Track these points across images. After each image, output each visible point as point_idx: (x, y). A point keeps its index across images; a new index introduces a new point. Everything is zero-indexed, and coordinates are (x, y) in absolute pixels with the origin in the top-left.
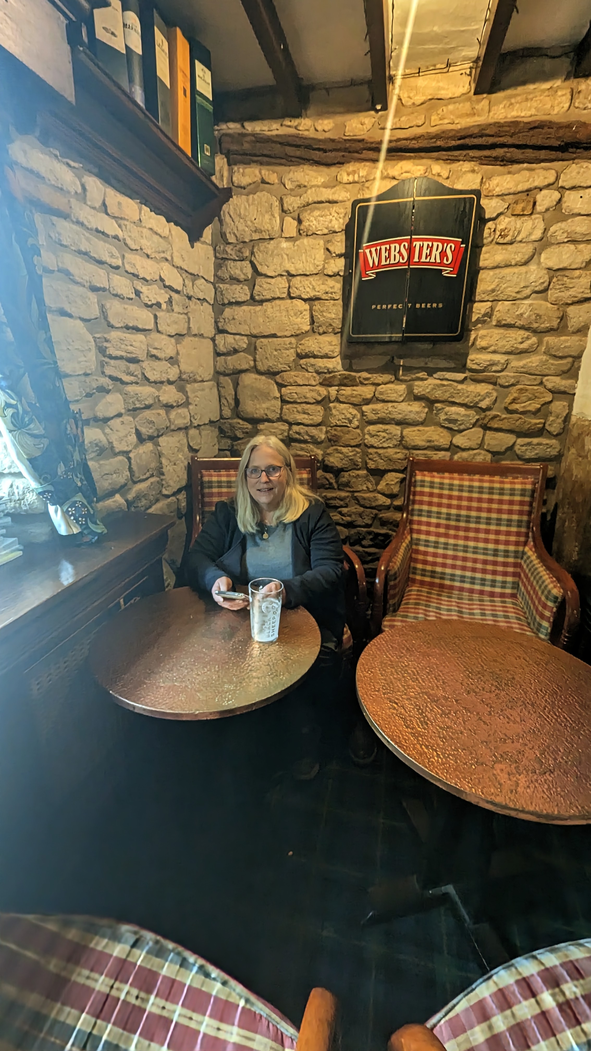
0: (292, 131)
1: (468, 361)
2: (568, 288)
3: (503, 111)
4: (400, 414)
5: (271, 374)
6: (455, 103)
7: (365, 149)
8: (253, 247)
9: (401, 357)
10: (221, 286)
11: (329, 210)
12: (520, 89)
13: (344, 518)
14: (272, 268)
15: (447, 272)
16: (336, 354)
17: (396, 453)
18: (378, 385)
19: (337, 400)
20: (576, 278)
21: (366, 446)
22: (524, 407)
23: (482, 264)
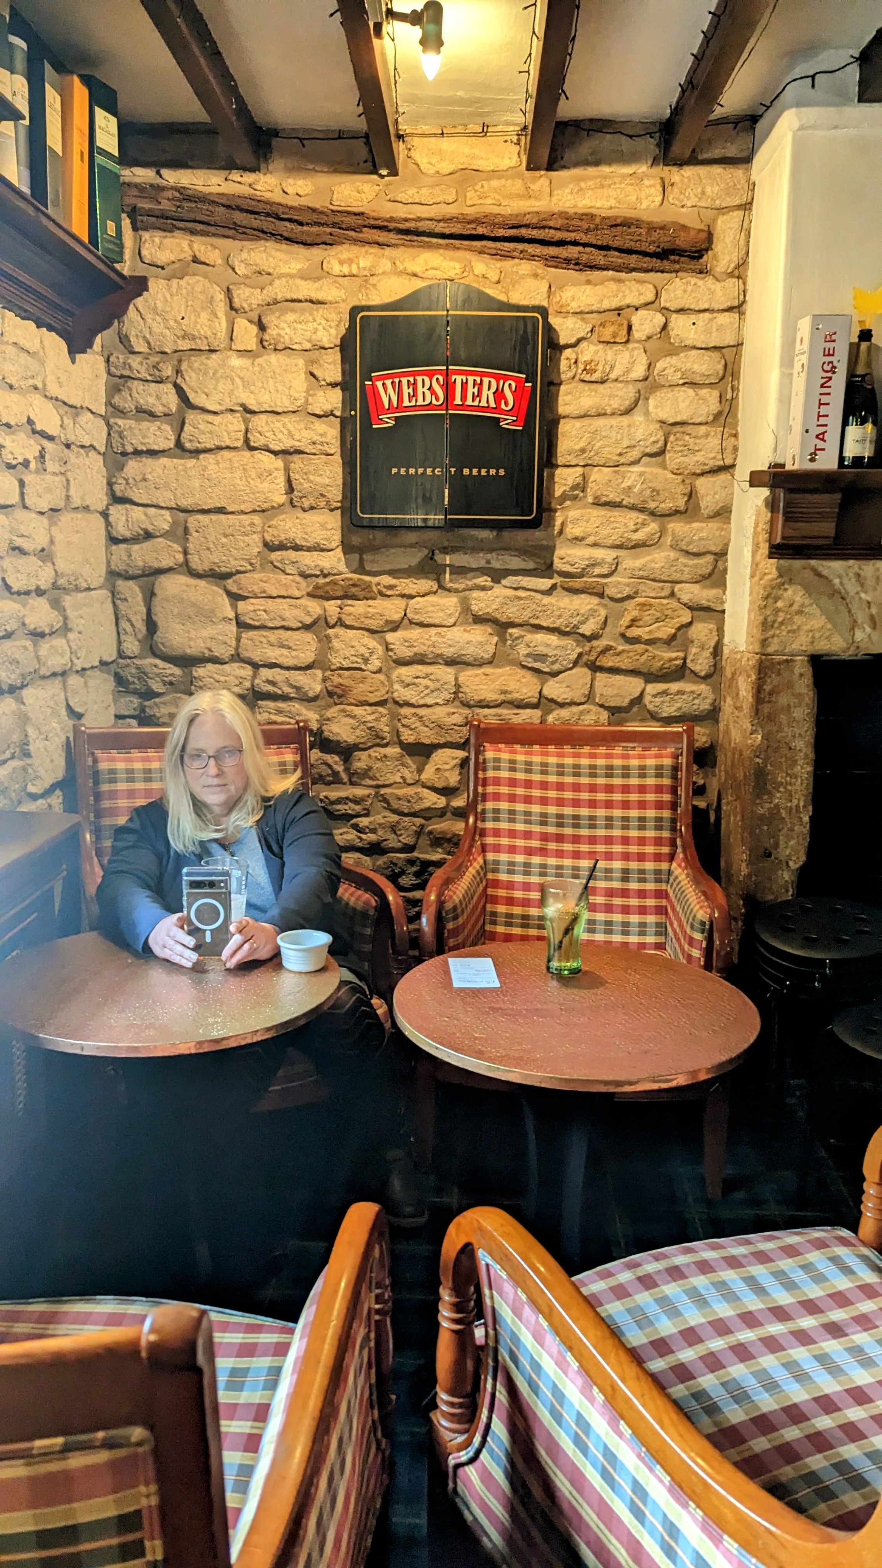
0: (245, 190)
1: (556, 560)
2: (694, 452)
3: (570, 197)
4: (450, 646)
5: (218, 576)
6: (499, 178)
7: (365, 226)
8: (180, 361)
9: (445, 550)
10: (120, 422)
11: (311, 314)
12: (591, 171)
13: (363, 836)
14: (217, 397)
15: (508, 422)
16: (333, 545)
17: (449, 714)
18: (411, 597)
19: (341, 623)
20: (702, 437)
21: (396, 702)
22: (650, 632)
23: (562, 410)
